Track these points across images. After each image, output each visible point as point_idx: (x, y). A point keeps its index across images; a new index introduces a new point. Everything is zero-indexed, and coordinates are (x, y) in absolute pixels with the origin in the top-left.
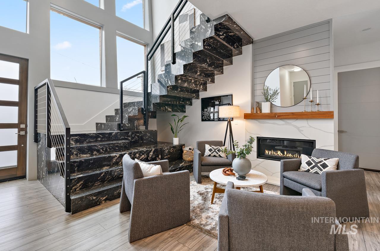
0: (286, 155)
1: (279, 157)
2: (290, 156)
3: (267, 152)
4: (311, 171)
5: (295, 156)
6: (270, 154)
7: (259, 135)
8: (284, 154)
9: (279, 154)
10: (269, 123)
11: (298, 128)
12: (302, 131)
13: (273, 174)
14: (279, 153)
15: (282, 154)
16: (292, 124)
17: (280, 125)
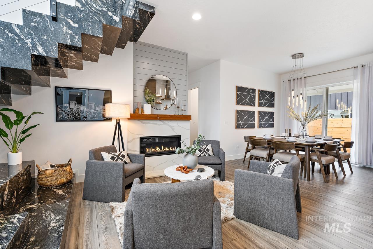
0: (163, 149)
1: (158, 152)
2: (166, 150)
3: (148, 150)
4: (202, 155)
5: (170, 149)
6: (150, 151)
7: (142, 135)
8: (161, 149)
9: (158, 150)
10: (151, 124)
11: (171, 127)
12: (174, 129)
13: (154, 168)
14: (158, 148)
15: (160, 149)
16: (169, 124)
17: (159, 125)
